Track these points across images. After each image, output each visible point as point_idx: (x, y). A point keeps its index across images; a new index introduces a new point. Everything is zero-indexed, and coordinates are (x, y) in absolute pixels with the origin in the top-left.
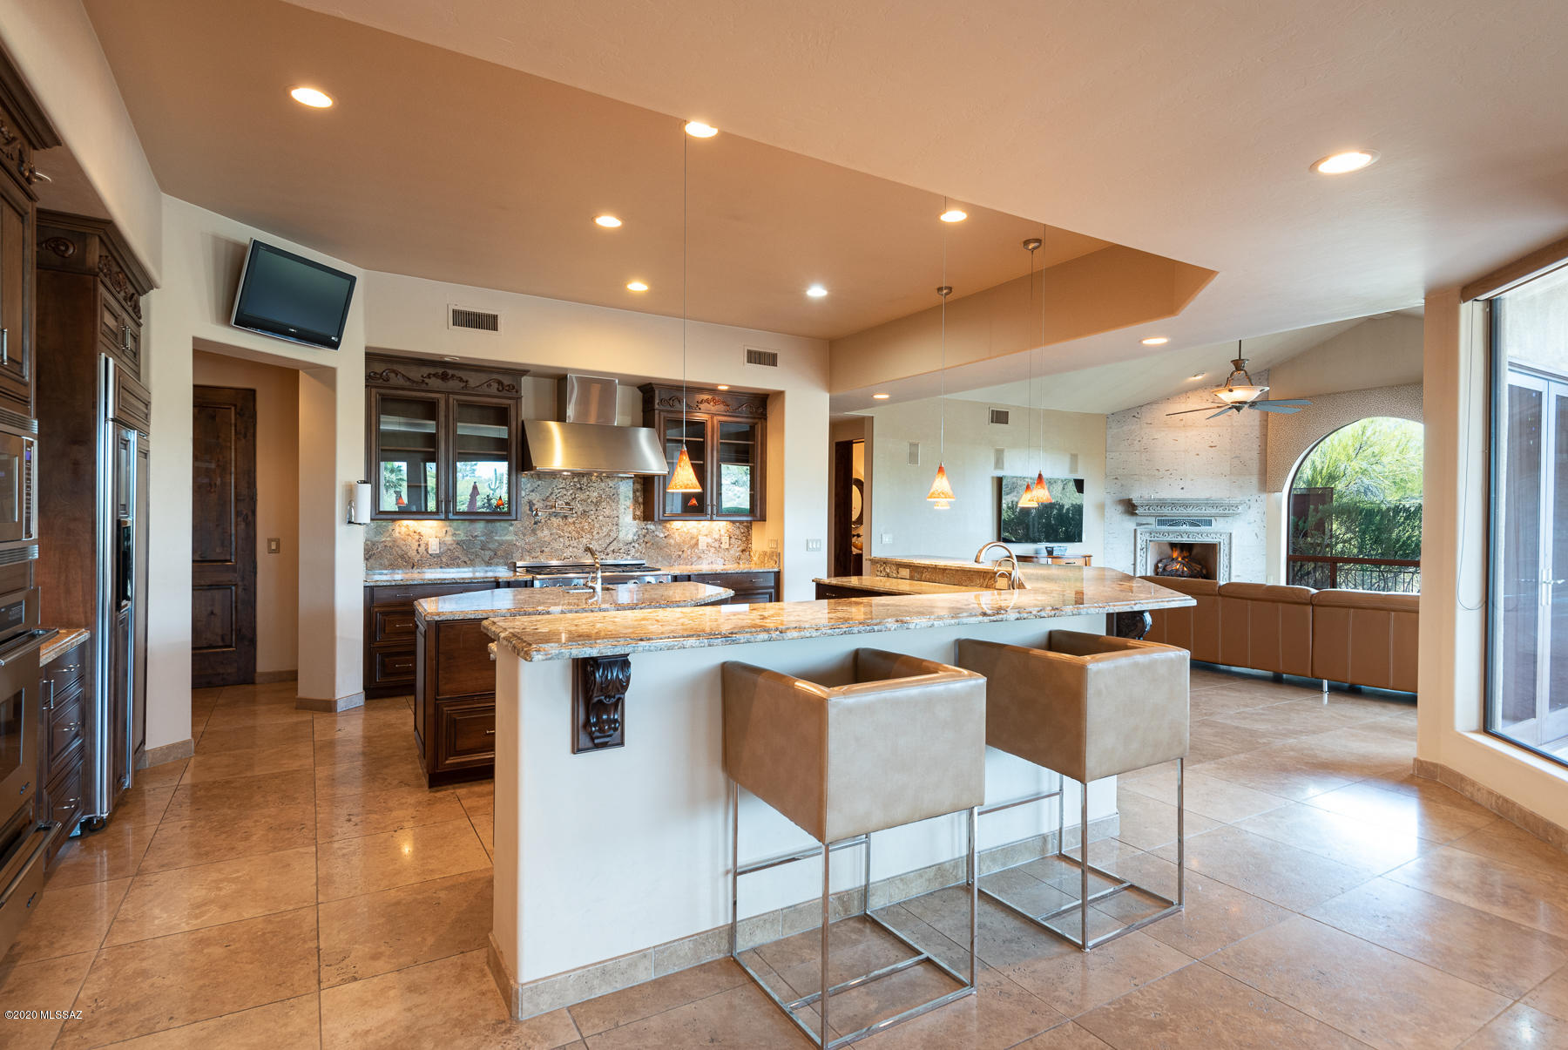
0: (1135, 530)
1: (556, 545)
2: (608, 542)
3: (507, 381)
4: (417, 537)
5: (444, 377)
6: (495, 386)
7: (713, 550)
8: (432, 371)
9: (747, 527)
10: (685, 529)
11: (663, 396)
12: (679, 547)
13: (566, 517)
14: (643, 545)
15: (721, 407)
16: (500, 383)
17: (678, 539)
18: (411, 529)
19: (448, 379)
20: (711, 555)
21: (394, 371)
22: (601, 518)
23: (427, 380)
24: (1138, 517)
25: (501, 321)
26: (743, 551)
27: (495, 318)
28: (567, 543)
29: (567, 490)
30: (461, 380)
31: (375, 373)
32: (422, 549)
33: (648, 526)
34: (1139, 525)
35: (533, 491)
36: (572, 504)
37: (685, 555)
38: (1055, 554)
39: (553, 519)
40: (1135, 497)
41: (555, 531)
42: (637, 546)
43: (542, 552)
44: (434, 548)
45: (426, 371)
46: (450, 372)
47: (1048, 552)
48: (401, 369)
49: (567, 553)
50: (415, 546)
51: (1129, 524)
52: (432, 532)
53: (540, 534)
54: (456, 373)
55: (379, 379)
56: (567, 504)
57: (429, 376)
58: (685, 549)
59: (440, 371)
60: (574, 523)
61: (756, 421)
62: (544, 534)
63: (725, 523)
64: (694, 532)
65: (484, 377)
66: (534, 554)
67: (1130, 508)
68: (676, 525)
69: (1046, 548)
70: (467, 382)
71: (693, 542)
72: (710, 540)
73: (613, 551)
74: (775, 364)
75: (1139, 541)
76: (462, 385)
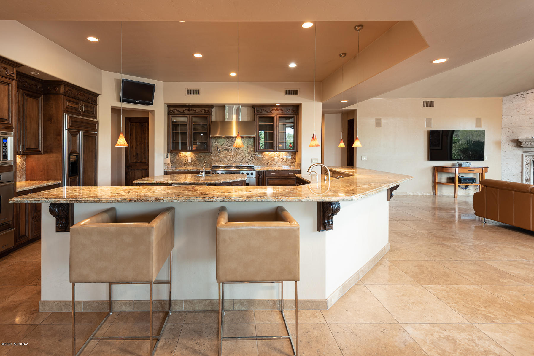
0: (522, 155)
1: (225, 160)
2: (242, 159)
3: (207, 109)
4: (185, 157)
5: (189, 110)
6: (203, 111)
7: (280, 162)
8: (186, 108)
9: (294, 154)
10: (269, 155)
11: (258, 109)
12: (267, 160)
13: (228, 151)
14: (254, 160)
15: (280, 112)
16: (205, 110)
17: (267, 158)
18: (184, 155)
19: (190, 111)
20: (279, 163)
21: (176, 110)
22: (240, 151)
23: (184, 111)
24: (524, 148)
25: (200, 92)
26: (292, 162)
27: (199, 91)
28: (229, 159)
29: (229, 142)
30: (194, 110)
31: (171, 111)
32: (187, 160)
33: (256, 154)
34: (524, 152)
35: (218, 143)
36: (230, 146)
37: (269, 164)
38: (462, 166)
39: (225, 152)
40: (521, 138)
41: (225, 155)
42: (252, 160)
43: (221, 162)
44: (190, 160)
45: (184, 109)
46: (191, 108)
47: (459, 165)
48: (177, 109)
49: (229, 162)
50: (185, 160)
51: (519, 152)
52: (189, 155)
53: (220, 156)
54: (193, 108)
55: (172, 112)
56: (229, 147)
57: (185, 110)
58: (270, 162)
59: (188, 108)
60: (231, 153)
61: (294, 115)
62: (222, 156)
63: (285, 152)
64: (273, 155)
65: (200, 109)
66: (218, 162)
67: (518, 144)
68: (266, 153)
69: (458, 163)
70: (195, 111)
71: (273, 159)
72: (279, 159)
73: (244, 162)
74: (297, 94)
75: (525, 161)
76: (194, 112)
